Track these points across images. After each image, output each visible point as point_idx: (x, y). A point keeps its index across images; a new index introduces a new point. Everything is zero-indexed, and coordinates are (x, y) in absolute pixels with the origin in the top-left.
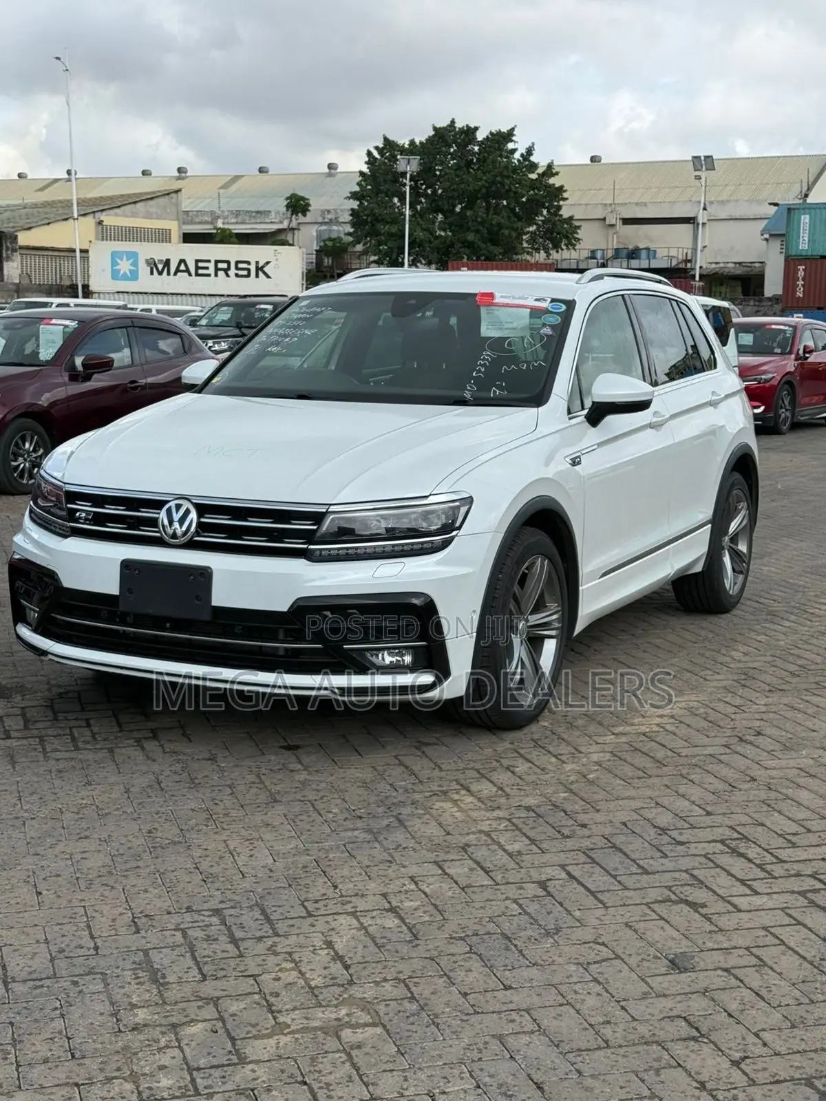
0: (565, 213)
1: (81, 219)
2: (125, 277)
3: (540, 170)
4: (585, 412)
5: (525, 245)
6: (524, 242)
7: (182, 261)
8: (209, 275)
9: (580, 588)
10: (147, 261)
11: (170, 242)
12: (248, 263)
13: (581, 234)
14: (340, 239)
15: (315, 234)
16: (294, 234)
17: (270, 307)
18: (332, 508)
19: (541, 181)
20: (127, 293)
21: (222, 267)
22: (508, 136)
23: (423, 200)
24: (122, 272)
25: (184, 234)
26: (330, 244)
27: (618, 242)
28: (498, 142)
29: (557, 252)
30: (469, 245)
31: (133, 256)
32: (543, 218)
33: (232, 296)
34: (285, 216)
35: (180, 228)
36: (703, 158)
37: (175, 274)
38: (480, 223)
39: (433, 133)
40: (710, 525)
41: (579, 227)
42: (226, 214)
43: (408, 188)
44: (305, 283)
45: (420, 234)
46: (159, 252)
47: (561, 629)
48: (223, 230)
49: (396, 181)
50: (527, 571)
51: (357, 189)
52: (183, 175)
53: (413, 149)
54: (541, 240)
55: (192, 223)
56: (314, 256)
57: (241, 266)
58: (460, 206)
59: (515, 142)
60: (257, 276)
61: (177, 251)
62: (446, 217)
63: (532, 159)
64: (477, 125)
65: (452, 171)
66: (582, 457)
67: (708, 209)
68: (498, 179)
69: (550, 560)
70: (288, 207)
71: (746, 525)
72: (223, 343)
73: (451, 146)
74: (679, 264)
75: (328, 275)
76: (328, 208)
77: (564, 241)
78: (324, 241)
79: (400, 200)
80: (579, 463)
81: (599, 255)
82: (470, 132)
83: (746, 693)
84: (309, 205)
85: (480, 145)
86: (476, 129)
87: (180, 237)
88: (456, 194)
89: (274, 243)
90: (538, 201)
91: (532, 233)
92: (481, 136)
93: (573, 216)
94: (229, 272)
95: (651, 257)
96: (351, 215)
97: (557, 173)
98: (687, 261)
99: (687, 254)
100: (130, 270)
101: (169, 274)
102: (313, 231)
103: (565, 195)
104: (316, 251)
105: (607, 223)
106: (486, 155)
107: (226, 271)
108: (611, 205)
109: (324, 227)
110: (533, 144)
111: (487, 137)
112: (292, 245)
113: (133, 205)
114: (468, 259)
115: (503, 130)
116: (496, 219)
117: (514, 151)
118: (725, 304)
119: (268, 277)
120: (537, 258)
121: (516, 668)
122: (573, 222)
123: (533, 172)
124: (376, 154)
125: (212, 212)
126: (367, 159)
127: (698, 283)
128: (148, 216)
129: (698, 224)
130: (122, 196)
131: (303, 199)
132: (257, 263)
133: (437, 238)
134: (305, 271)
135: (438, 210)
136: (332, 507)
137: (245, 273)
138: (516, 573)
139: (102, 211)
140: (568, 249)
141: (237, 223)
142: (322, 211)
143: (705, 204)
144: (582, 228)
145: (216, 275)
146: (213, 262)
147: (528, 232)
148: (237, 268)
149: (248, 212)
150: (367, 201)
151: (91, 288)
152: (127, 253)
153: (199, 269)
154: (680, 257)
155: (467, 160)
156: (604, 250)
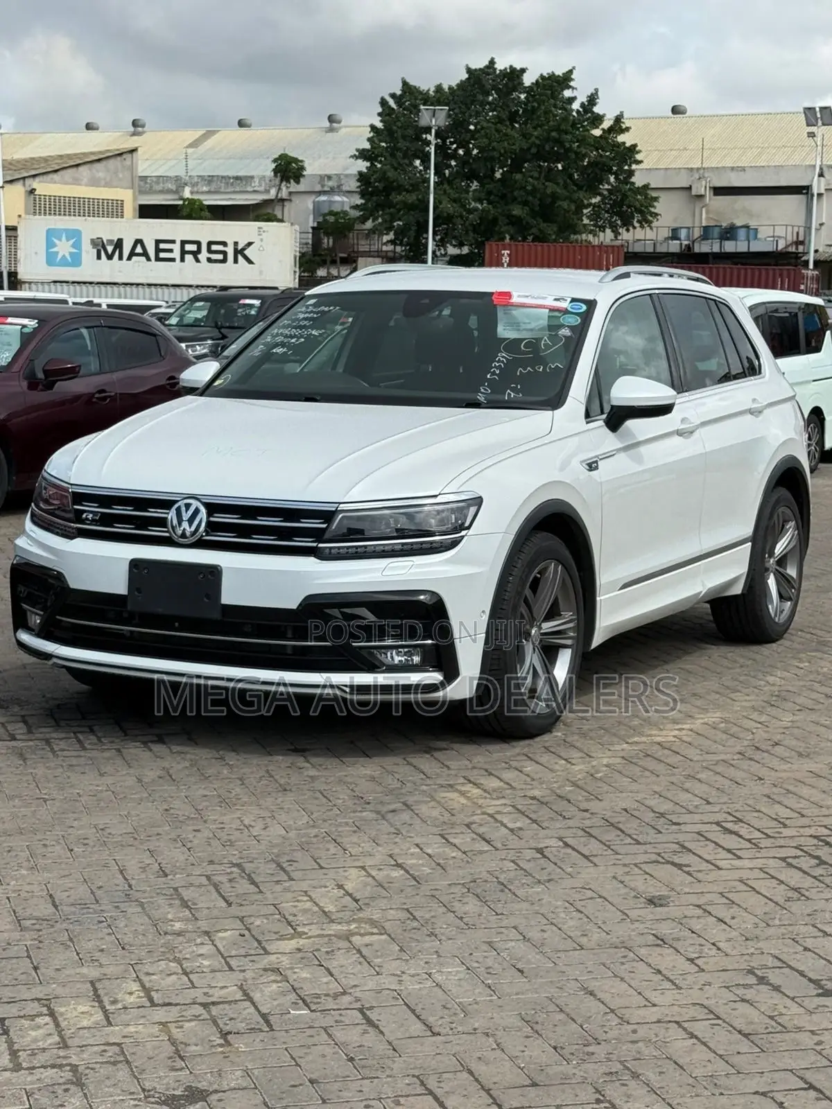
0: (638, 180)
1: (8, 186)
2: (64, 263)
3: (606, 124)
4: (604, 416)
5: (586, 221)
6: (584, 218)
7: (139, 242)
8: (173, 260)
9: (598, 599)
10: (93, 241)
11: (122, 217)
12: (224, 244)
13: (659, 208)
14: (345, 213)
15: (311, 207)
16: (283, 206)
17: (257, 302)
18: (342, 507)
19: (606, 139)
20: (67, 282)
21: (190, 250)
22: (564, 80)
23: (453, 163)
24: (60, 257)
25: (141, 207)
26: (332, 219)
27: (707, 218)
28: (551, 88)
29: (628, 230)
30: (515, 222)
31: (75, 235)
32: (610, 187)
33: (202, 286)
34: (273, 183)
35: (135, 199)
36: (818, 109)
37: (129, 258)
38: (528, 193)
39: (467, 76)
40: (750, 544)
41: (656, 199)
42: (196, 179)
43: (433, 148)
44: (297, 270)
45: (448, 207)
46: (107, 229)
47: (576, 639)
48: (192, 202)
49: (418, 138)
50: (539, 576)
51: (367, 146)
52: (140, 129)
53: (440, 97)
54: (606, 215)
55: (151, 191)
56: (310, 235)
57: (214, 247)
58: (501, 171)
59: (573, 88)
60: (236, 261)
61: (131, 228)
62: (482, 185)
63: (596, 109)
64: (524, 66)
65: (490, 125)
66: (599, 463)
67: (826, 174)
68: (554, 134)
69: (563, 565)
70: (276, 171)
71: (795, 547)
72: (198, 348)
73: (488, 94)
74: (787, 246)
75: (329, 259)
76: (328, 172)
77: (637, 216)
78: (324, 215)
79: (423, 162)
80: (596, 468)
81: (683, 234)
82: (514, 75)
83: (773, 711)
84: (303, 168)
85: (527, 92)
86: (523, 71)
87: (134, 209)
88: (496, 154)
89: (257, 219)
90: (604, 165)
91: (594, 205)
92: (528, 80)
93: (649, 184)
94: (199, 256)
95: (751, 237)
96: (358, 180)
97: (628, 129)
98: (798, 243)
99: (798, 233)
100: (71, 254)
101: (121, 258)
102: (309, 202)
103: (638, 157)
104: (313, 228)
105: (694, 193)
106: (536, 104)
107: (195, 254)
108: (698, 169)
109: (323, 198)
110: (597, 90)
111: (537, 81)
112: (282, 221)
113: (74, 170)
114: (510, 239)
115: (557, 73)
116: (551, 188)
117: (572, 100)
118: (818, 301)
119: (250, 262)
120: (602, 239)
121: (528, 673)
122: (649, 192)
123: (597, 127)
124: (392, 103)
125: (177, 178)
126: (380, 110)
127: (811, 272)
128: (94, 183)
129: (812, 195)
130: (61, 156)
131: (296, 160)
132: (236, 244)
133: (470, 211)
134: (298, 254)
135: (471, 176)
136: (341, 505)
137: (220, 257)
138: (527, 577)
139: (34, 176)
140: (642, 227)
141: (209, 192)
142: (320, 176)
143: (821, 169)
144: (660, 200)
145: (182, 260)
146: (178, 243)
147: (590, 204)
148: (209, 251)
149: (223, 177)
150: (380, 162)
151: (19, 277)
152: (66, 230)
153: (160, 251)
154: (790, 239)
155: (510, 112)
156: (688, 228)
